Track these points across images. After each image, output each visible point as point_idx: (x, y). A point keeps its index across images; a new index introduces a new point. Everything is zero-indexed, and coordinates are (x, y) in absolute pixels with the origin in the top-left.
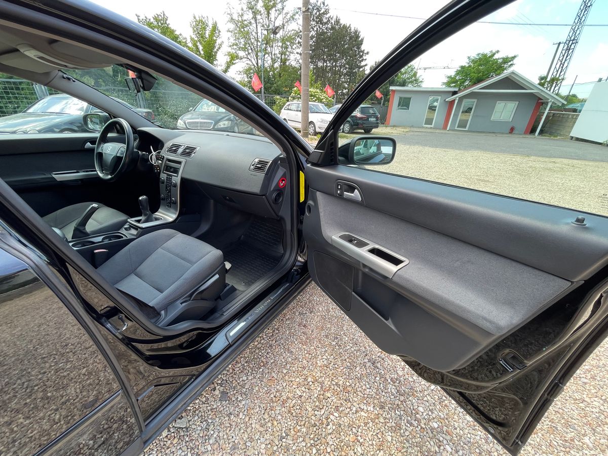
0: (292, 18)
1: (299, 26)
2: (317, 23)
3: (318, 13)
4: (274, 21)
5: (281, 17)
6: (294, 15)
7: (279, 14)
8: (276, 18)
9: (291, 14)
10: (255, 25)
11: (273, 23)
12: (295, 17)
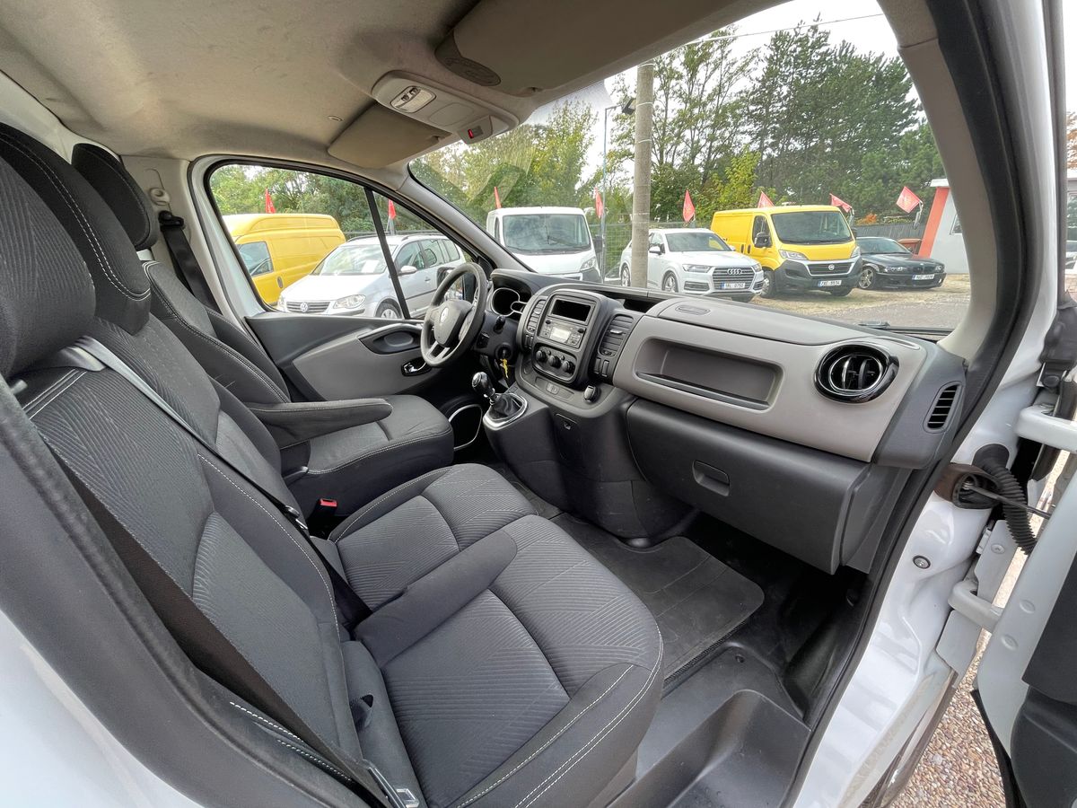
0: (742, 69)
1: (755, 82)
2: (796, 67)
3: (799, 49)
4: (702, 81)
5: (717, 73)
6: (747, 64)
7: (714, 70)
8: (708, 78)
9: (739, 64)
10: (663, 99)
11: (701, 87)
12: (748, 68)
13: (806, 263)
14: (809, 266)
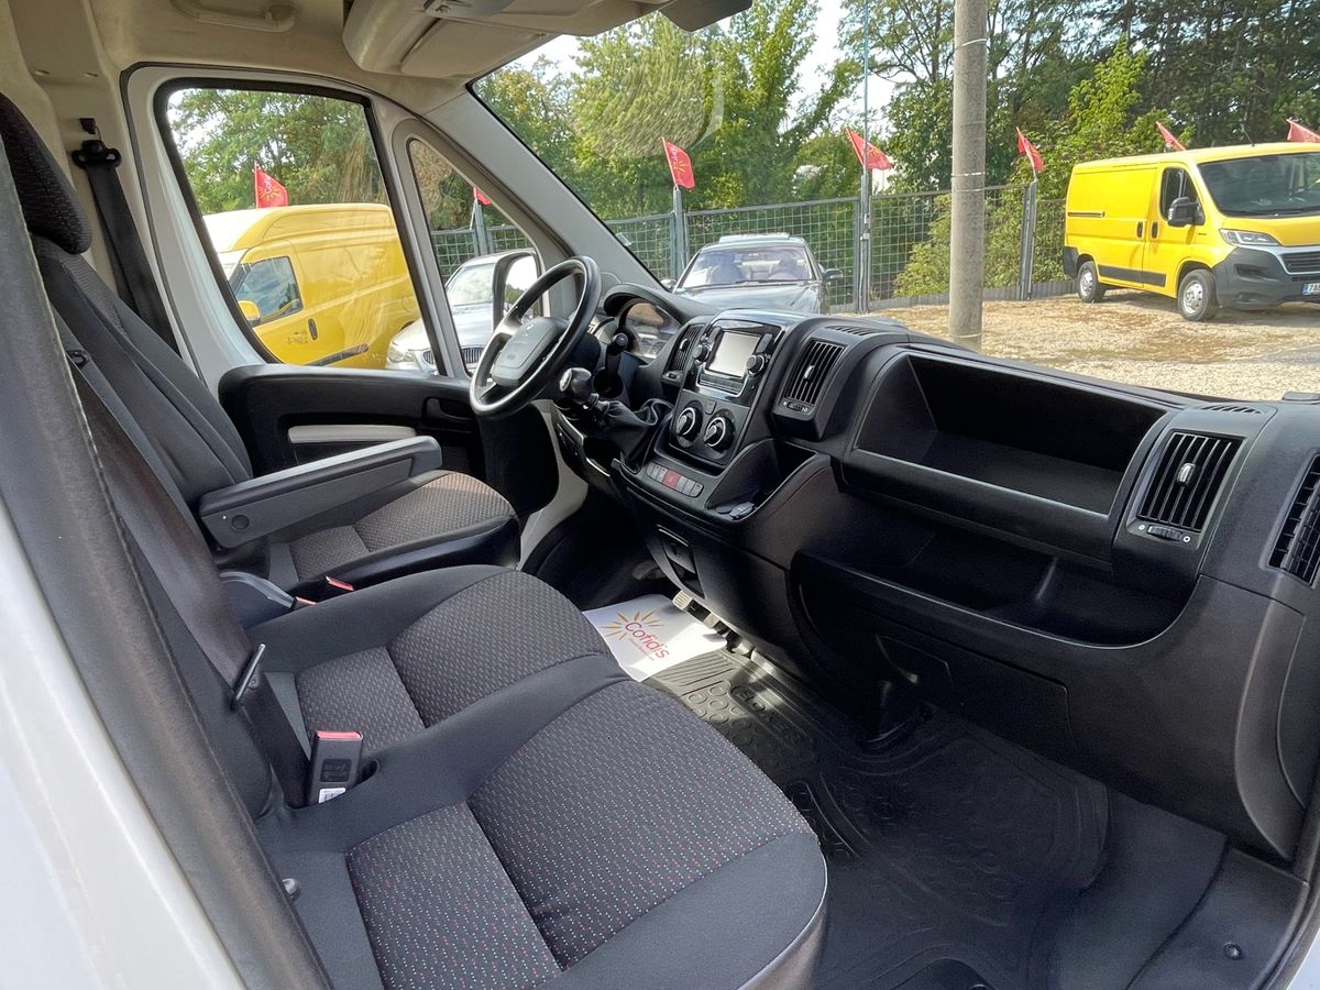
13: (1276, 252)
14: (1285, 256)
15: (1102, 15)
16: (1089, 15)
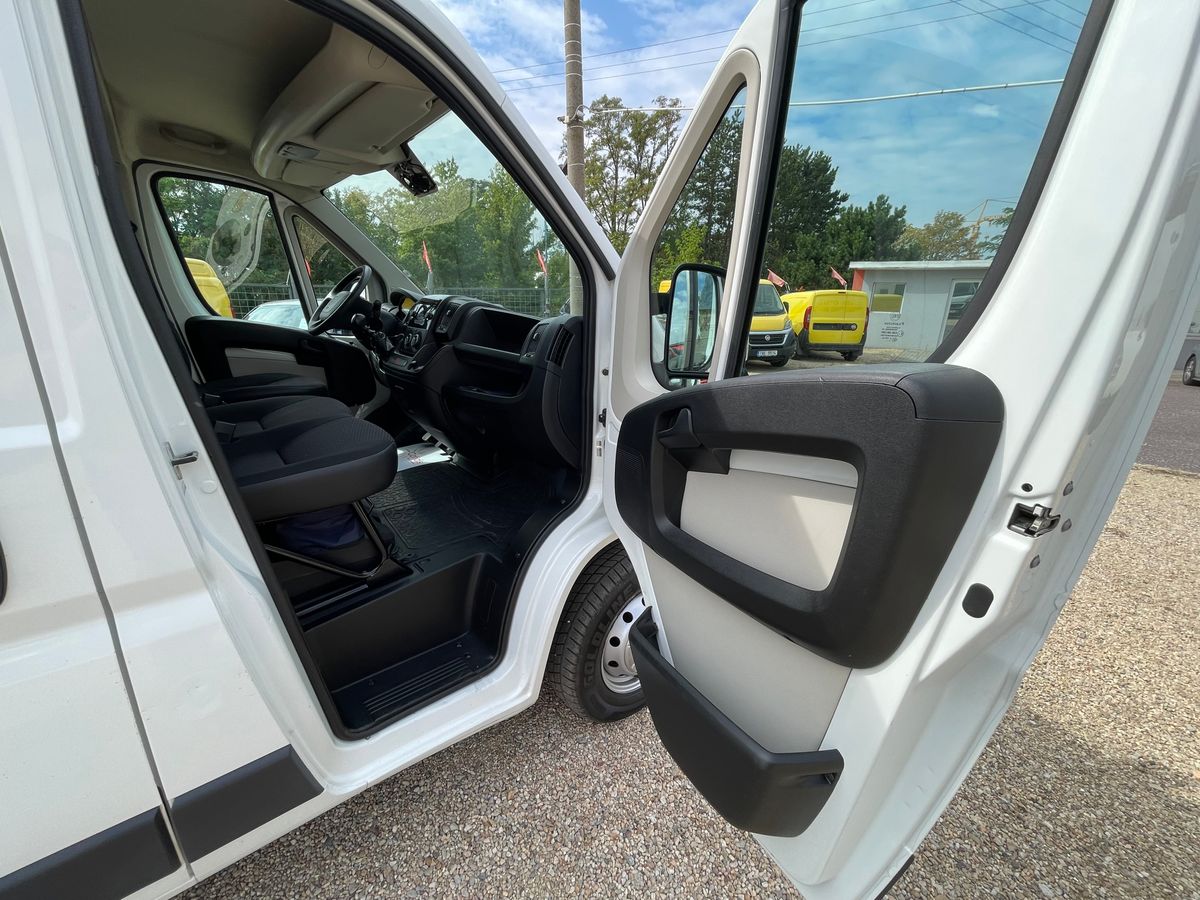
15: (698, 208)
16: (691, 207)
